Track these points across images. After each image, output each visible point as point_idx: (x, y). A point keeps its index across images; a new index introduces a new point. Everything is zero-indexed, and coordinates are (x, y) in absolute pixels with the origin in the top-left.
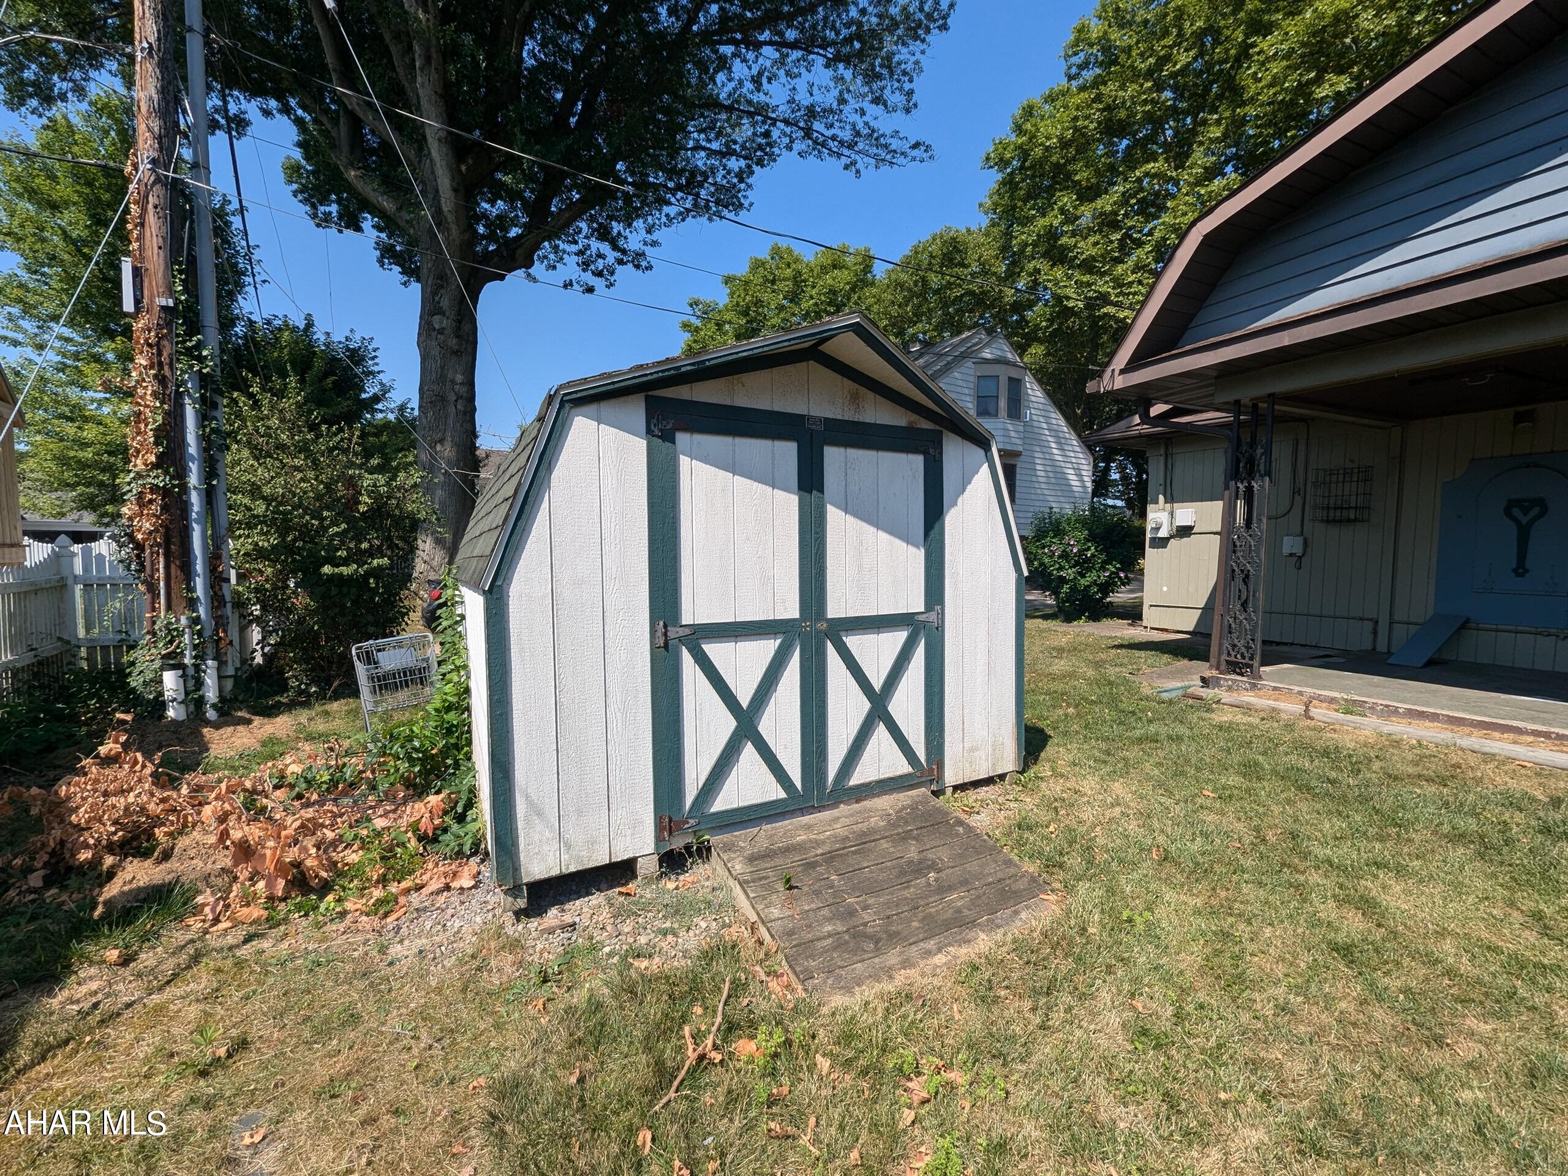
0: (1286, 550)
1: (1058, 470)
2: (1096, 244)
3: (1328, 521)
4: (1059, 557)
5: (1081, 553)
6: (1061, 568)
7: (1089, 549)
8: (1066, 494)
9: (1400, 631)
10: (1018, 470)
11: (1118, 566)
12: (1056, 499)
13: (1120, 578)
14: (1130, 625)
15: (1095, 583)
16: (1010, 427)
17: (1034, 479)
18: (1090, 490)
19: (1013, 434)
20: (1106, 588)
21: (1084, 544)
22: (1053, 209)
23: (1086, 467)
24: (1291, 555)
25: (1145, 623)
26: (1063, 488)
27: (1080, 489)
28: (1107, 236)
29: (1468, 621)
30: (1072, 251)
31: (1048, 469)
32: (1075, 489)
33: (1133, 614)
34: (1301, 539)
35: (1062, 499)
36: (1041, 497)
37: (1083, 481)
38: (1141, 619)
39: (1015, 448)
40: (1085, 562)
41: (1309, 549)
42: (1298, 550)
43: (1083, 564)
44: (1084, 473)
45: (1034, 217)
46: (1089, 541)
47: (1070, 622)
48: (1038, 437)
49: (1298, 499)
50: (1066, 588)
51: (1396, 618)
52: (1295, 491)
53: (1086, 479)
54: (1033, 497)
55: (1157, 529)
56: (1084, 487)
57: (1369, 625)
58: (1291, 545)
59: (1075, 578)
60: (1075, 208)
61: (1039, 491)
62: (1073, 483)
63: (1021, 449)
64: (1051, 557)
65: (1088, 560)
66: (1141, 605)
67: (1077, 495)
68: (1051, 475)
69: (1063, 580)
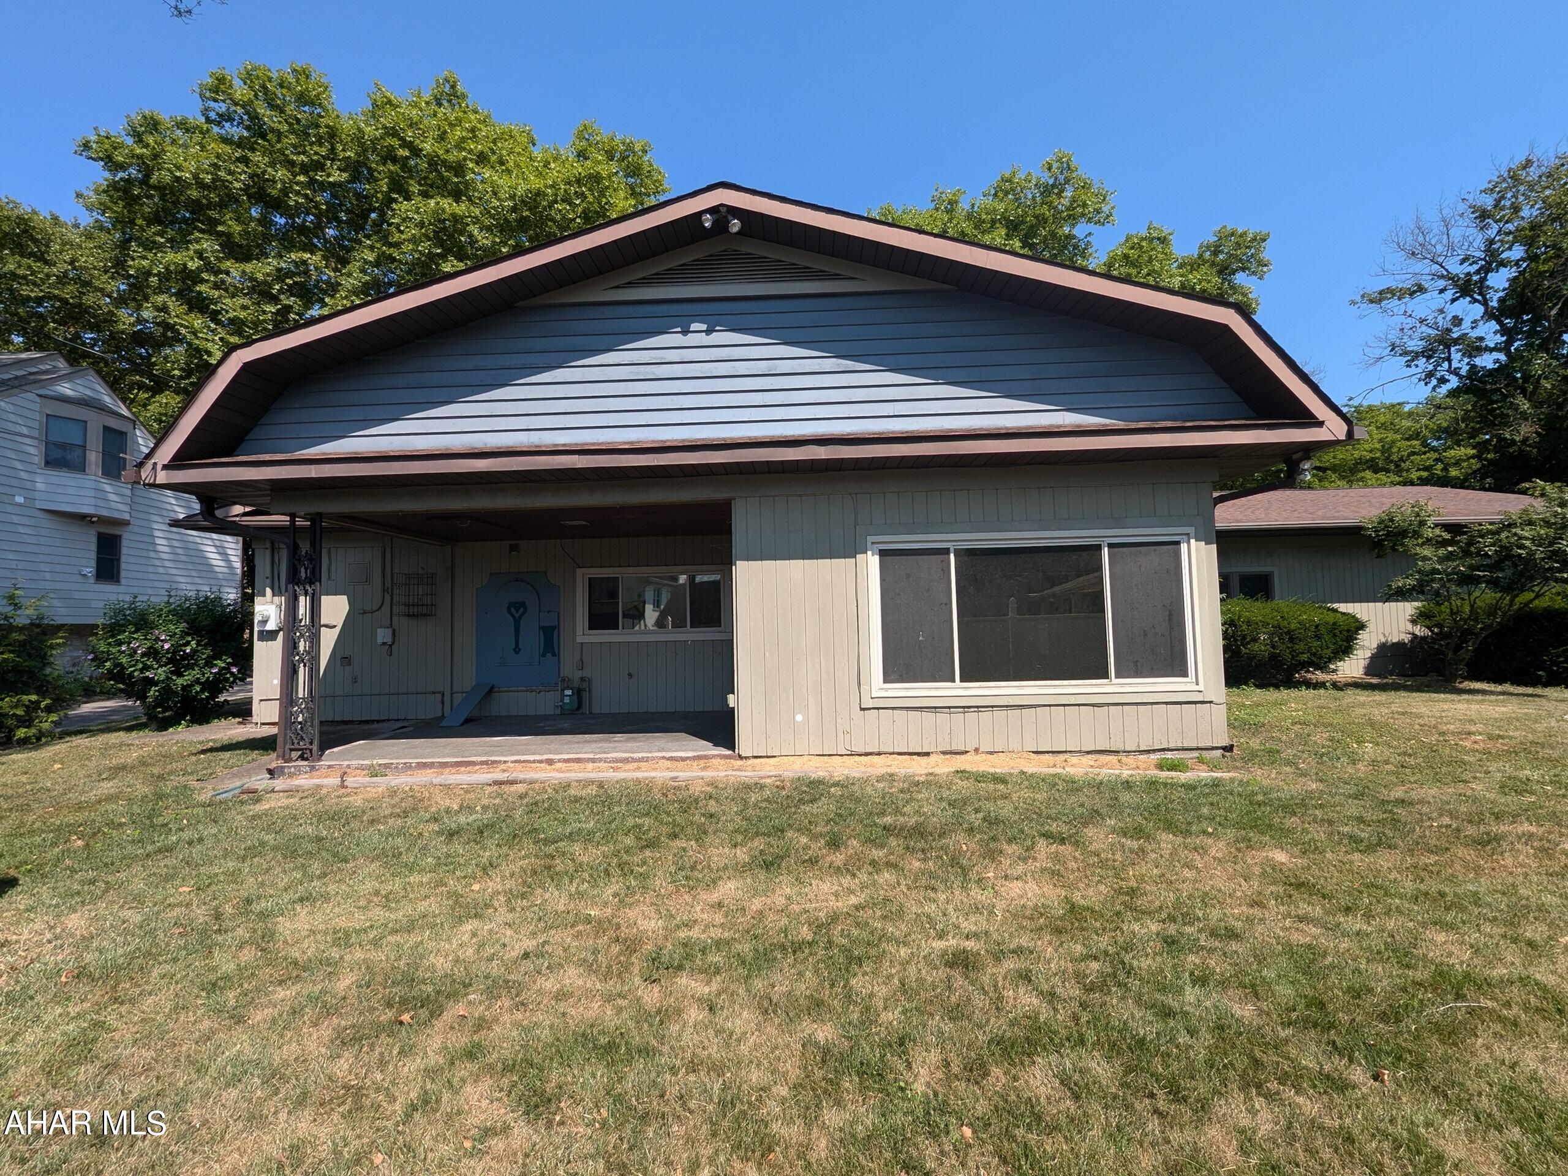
0: (380, 640)
1: (191, 546)
2: (244, 308)
3: (409, 616)
4: (143, 655)
5: (176, 649)
6: (146, 668)
7: (188, 643)
8: (204, 574)
9: (458, 698)
10: (124, 543)
11: (229, 660)
12: (189, 580)
13: (232, 674)
14: (239, 723)
15: (197, 681)
16: (108, 488)
17: (152, 554)
18: (239, 571)
19: (112, 497)
20: (216, 686)
21: (182, 638)
22: (188, 249)
23: (232, 546)
24: (384, 644)
25: (255, 719)
26: (200, 567)
27: (225, 570)
28: (258, 304)
29: (493, 687)
30: (215, 304)
31: (176, 544)
32: (217, 569)
33: (243, 711)
34: (390, 631)
35: (198, 581)
36: (165, 577)
37: (228, 561)
38: (251, 715)
39: (116, 515)
40: (183, 658)
41: (397, 639)
42: (389, 640)
43: (178, 662)
44: (230, 552)
45: (162, 245)
46: (188, 634)
47: (166, 730)
48: (159, 505)
49: (388, 597)
50: (153, 692)
51: (455, 689)
52: (384, 590)
53: (233, 558)
54: (151, 576)
55: (264, 622)
56: (231, 567)
57: (439, 696)
58: (383, 635)
59: (168, 678)
60: (217, 258)
61: (161, 570)
62: (214, 562)
63: (127, 517)
64: (131, 655)
65: (186, 656)
66: (251, 703)
67: (221, 576)
68: (180, 551)
69: (151, 682)
